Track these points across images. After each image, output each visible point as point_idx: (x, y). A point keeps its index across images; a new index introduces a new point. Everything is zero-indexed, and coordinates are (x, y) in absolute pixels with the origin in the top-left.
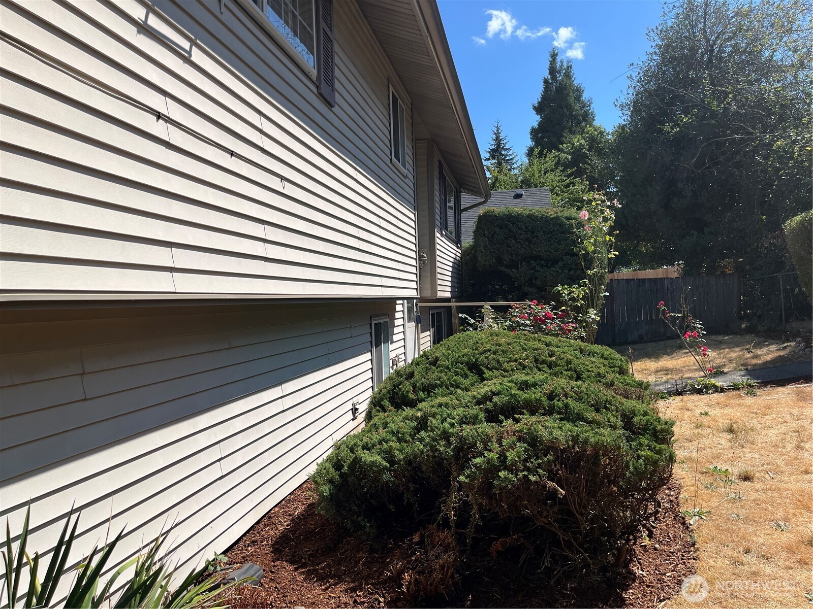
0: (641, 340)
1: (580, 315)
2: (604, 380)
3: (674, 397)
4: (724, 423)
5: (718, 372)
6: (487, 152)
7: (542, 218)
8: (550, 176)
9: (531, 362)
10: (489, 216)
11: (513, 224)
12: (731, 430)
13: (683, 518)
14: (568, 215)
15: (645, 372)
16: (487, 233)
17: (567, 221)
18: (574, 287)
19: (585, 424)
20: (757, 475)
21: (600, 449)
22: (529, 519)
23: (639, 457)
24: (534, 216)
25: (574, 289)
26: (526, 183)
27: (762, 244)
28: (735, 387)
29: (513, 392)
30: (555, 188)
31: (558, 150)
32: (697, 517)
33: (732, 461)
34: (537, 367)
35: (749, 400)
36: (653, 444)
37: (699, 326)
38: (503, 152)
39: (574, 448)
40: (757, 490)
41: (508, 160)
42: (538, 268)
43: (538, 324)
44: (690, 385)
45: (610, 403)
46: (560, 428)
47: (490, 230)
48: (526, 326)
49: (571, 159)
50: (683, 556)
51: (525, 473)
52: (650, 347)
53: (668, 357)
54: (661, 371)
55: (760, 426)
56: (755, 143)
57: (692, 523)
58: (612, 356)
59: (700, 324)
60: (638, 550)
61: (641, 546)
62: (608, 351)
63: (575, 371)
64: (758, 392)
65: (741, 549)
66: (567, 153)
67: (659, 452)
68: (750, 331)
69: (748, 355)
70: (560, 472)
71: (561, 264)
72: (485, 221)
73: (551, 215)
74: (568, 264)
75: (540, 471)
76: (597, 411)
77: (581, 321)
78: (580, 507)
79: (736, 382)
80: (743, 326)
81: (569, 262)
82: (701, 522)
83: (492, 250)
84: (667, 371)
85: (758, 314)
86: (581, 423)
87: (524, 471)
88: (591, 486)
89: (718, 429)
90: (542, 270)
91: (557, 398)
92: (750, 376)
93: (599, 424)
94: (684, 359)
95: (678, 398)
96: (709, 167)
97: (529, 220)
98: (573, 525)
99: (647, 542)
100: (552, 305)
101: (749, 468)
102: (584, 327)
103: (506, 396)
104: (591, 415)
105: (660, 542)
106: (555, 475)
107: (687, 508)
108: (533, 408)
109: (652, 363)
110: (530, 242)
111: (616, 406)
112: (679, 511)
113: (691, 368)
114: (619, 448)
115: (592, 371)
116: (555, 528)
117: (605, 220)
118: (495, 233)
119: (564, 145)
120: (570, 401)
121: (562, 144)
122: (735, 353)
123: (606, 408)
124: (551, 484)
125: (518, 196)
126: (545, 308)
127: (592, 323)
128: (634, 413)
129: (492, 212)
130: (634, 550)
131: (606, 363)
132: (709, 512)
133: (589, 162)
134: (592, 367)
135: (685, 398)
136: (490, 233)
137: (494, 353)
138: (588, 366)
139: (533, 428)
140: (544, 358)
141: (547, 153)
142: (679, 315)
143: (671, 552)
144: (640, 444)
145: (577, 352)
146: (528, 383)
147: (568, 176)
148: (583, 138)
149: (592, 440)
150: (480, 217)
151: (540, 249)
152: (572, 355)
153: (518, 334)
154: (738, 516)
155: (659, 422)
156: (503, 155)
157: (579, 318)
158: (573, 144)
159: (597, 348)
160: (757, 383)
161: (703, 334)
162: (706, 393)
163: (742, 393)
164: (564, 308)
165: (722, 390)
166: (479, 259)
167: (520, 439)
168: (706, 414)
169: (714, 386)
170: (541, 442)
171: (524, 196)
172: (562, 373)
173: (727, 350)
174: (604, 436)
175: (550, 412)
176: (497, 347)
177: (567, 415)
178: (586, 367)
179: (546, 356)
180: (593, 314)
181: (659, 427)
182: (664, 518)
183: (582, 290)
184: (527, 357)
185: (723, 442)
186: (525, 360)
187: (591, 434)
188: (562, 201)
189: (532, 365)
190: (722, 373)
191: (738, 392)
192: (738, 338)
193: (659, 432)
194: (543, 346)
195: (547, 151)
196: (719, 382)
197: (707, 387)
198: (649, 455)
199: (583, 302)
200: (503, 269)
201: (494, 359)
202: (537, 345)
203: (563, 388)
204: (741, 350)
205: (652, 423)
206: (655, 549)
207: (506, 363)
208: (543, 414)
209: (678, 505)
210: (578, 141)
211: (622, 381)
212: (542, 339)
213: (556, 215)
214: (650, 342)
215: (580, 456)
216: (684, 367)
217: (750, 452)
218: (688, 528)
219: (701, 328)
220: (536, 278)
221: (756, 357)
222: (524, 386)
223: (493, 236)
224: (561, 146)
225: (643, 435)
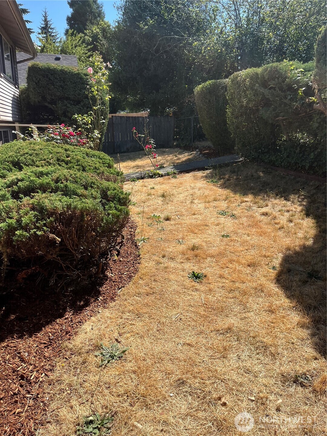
0: (128, 151)
1: (90, 134)
2: (98, 171)
3: (139, 180)
4: (160, 192)
5: (162, 167)
6: (40, 29)
7: (69, 73)
8: (78, 49)
9: (54, 161)
10: (35, 67)
11: (52, 75)
12: (163, 196)
13: (136, 243)
14: (86, 73)
15: (128, 167)
16: (34, 79)
17: (84, 77)
18: (85, 116)
19: (77, 197)
20: (173, 217)
21: (84, 212)
22: (42, 257)
23: (109, 214)
24: (64, 71)
25: (85, 117)
26: (63, 51)
27: (185, 101)
28: (168, 174)
29: (32, 178)
30: (81, 57)
31: (83, 33)
32: (142, 241)
33: (162, 211)
34: (59, 164)
35: (173, 181)
36: (118, 206)
37: (153, 142)
38: (50, 30)
39: (68, 212)
40: (172, 225)
41: (53, 36)
42: (69, 105)
43: (65, 138)
44: (148, 174)
45: (94, 183)
46: (60, 201)
47: (37, 77)
48: (57, 139)
49: (92, 40)
50: (134, 262)
51: (35, 230)
52: (132, 155)
53: (140, 160)
54: (135, 167)
55: (176, 193)
56: (184, 41)
57: (139, 245)
58: (105, 157)
59: (153, 141)
60: (111, 262)
61: (113, 261)
62: (102, 154)
63: (82, 166)
64: (178, 176)
65: (161, 256)
66: (89, 36)
67: (120, 211)
68: (178, 146)
69: (176, 158)
70: (59, 227)
71: (82, 104)
72: (33, 71)
73: (75, 71)
74: (86, 104)
75: (45, 228)
76: (86, 188)
77: (90, 138)
78: (73, 246)
79: (168, 171)
80: (175, 144)
81: (87, 103)
82: (144, 244)
83: (38, 91)
84: (138, 167)
85: (181, 138)
86: (74, 196)
87: (34, 229)
88: (80, 233)
89: (158, 196)
90: (71, 107)
91: (60, 182)
92: (175, 168)
93: (85, 197)
94: (147, 161)
95: (141, 181)
96: (162, 53)
97: (62, 73)
98: (70, 257)
99: (116, 258)
100: (74, 127)
101: (170, 214)
102: (92, 141)
103: (28, 182)
104: (81, 191)
105: (123, 257)
106: (55, 229)
107: (138, 237)
108: (44, 188)
109: (132, 163)
110: (63, 88)
111: (97, 185)
112: (134, 239)
113: (150, 165)
114: (97, 210)
115: (92, 166)
116: (59, 260)
117: (103, 75)
118: (40, 80)
119: (87, 31)
120: (69, 183)
121: (86, 30)
122: (170, 157)
123: (92, 187)
124: (51, 236)
125: (58, 59)
126: (69, 129)
127: (96, 139)
128: (108, 189)
129: (37, 65)
130: (109, 263)
131: (101, 161)
132: (148, 238)
133: (100, 41)
134: (91, 164)
135: (145, 180)
136: (36, 79)
137: (31, 155)
138: (89, 163)
139: (41, 201)
140: (63, 158)
141: (76, 33)
142: (143, 136)
143: (128, 262)
144: (111, 207)
145: (85, 155)
146: (43, 173)
147: (89, 50)
148: (98, 28)
149: (79, 206)
150: (29, 68)
151: (69, 93)
152: (81, 157)
153: (48, 144)
154: (161, 239)
155: (122, 194)
156: (50, 32)
157: (90, 136)
158: (93, 31)
159: (97, 153)
160: (178, 172)
161: (154, 146)
162: (155, 177)
163: (170, 177)
164: (80, 129)
165: (162, 176)
166: (31, 97)
167: (33, 209)
168: (153, 188)
169: (159, 174)
170: (46, 210)
171: (61, 59)
172: (73, 167)
173: (167, 156)
174: (87, 203)
175: (55, 191)
176: (33, 151)
177: (67, 192)
178: (88, 164)
179: (64, 157)
180: (96, 133)
181: (122, 197)
182: (127, 244)
183: (90, 118)
184: (52, 158)
185: (159, 202)
186: (50, 159)
187: (79, 203)
188: (86, 67)
189: (55, 163)
190: (163, 167)
191: (169, 177)
192: (172, 150)
193: (122, 199)
194: (63, 151)
195: (76, 32)
196: (161, 172)
197: (155, 174)
198: (114, 213)
199: (91, 126)
200: (46, 104)
201: (30, 159)
202: (60, 150)
203: (65, 175)
204: (173, 156)
205: (117, 194)
206: (120, 261)
207: (38, 162)
208: (51, 192)
209: (134, 236)
210: (95, 30)
211: (109, 171)
212: (64, 147)
213: (78, 72)
214: (132, 152)
215: (71, 217)
216: (147, 164)
217: (171, 206)
218: (137, 247)
219: (153, 143)
220: (68, 112)
221: (179, 159)
222: (41, 175)
223: (39, 82)
224: (85, 31)
225: (113, 202)
